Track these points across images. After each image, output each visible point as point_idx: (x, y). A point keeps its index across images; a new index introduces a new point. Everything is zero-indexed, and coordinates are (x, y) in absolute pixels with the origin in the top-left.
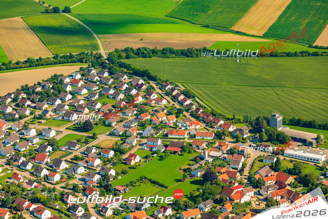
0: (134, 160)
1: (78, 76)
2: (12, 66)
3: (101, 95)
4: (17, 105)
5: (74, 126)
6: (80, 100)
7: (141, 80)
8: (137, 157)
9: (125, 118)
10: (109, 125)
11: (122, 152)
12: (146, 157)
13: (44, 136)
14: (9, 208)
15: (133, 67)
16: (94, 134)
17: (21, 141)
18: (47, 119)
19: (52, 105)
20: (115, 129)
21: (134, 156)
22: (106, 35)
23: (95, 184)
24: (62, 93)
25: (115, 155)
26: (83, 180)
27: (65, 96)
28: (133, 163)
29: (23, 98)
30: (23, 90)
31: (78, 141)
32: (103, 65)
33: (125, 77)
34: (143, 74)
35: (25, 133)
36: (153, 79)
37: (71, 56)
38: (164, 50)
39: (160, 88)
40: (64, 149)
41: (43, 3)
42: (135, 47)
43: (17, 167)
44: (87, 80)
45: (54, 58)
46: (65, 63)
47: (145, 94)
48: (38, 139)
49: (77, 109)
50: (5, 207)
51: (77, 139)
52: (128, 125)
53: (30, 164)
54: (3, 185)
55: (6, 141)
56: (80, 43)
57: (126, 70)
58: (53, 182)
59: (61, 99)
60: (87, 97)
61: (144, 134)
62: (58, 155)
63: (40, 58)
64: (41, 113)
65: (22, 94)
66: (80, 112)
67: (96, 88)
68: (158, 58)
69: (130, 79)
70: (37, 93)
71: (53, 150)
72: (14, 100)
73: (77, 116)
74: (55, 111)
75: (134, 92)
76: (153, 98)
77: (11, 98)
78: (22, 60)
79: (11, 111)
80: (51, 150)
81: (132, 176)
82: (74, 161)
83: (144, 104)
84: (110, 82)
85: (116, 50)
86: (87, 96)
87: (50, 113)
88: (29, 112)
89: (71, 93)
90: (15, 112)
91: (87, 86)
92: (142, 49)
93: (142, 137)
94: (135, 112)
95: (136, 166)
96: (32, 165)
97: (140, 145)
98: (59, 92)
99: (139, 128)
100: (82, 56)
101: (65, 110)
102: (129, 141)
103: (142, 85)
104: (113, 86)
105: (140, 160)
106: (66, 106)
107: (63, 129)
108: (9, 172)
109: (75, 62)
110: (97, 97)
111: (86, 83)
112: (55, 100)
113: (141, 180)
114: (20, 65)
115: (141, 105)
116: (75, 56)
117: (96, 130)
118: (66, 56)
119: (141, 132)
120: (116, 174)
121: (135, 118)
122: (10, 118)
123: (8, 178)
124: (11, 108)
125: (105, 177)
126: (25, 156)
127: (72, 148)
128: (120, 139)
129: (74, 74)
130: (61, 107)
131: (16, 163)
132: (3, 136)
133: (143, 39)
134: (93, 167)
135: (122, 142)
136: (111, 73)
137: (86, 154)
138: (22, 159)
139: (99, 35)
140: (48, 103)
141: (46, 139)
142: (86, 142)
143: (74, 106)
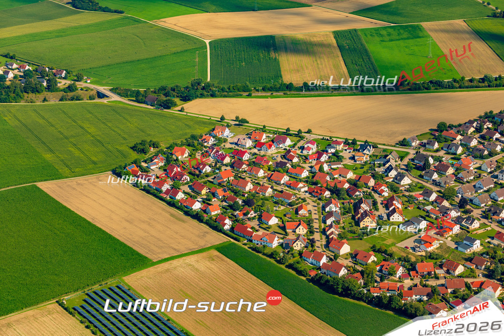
2: (467, 85)
4: (483, 137)
14: (498, 280)
17: (495, 187)
29: (488, 128)
30: (486, 118)
35: (500, 177)
41: (489, 4)
43: (498, 222)
50: (493, 279)
54: (484, 246)
55: (477, 185)
63: (500, 77)
65: (487, 123)
72: (478, 130)
77: (473, 127)
78: (477, 78)
79: (476, 144)
88: (500, 148)
90: (481, 147)
108: (489, 228)
114: (476, 84)
122: (478, 154)
123: (490, 237)
124: (476, 141)
131: (495, 217)
132: (472, 178)
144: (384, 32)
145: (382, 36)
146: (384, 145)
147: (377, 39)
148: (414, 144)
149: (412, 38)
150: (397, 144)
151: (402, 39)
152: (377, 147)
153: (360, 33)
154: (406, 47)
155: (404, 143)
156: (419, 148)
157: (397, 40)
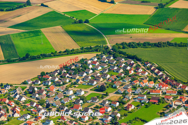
0: (131, 108)
1: (96, 60)
2: (57, 54)
3: (109, 70)
4: (61, 77)
5: (95, 88)
6: (97, 73)
7: (132, 61)
8: (133, 106)
9: (124, 83)
10: (115, 88)
11: (124, 103)
12: (138, 106)
13: (78, 94)
15: (127, 53)
16: (107, 93)
17: (64, 97)
18: (79, 85)
19: (81, 76)
20: (119, 90)
21: (131, 105)
22: (110, 35)
23: (109, 122)
24: (87, 69)
25: (120, 105)
26: (102, 120)
27: (89, 71)
28: (130, 109)
29: (64, 72)
30: (64, 68)
31: (98, 97)
32: (109, 53)
33: (123, 59)
34: (133, 58)
35: (67, 93)
36: (139, 60)
37: (91, 48)
38: (144, 43)
39: (143, 66)
40: (89, 102)
41: (73, 17)
42: (128, 42)
44: (101, 61)
45: (81, 49)
46: (87, 52)
47: (135, 69)
48: (74, 96)
49: (96, 79)
51: (97, 96)
52: (126, 87)
53: (70, 111)
54: (55, 123)
55: (56, 98)
56: (96, 40)
57: (123, 56)
58: (84, 121)
59: (86, 73)
60: (101, 72)
61: (136, 93)
62: (86, 105)
63: (73, 49)
64: (75, 81)
65: (64, 70)
66: (98, 80)
67: (106, 66)
68: (141, 48)
69: (126, 60)
70: (72, 70)
71: (83, 102)
72: (59, 74)
73: (96, 83)
74: (83, 80)
75: (129, 68)
76: (140, 71)
77: (57, 73)
78: (63, 51)
80: (82, 103)
81: (130, 117)
82: (96, 109)
83: (135, 75)
84: (114, 63)
85: (117, 44)
86: (101, 70)
87: (81, 81)
88: (68, 80)
89: (92, 69)
90: (60, 81)
91: (101, 65)
92: (131, 43)
93: (135, 94)
94: (130, 80)
95: (132, 111)
96: (72, 111)
97: (134, 99)
98: (85, 69)
99: (133, 89)
100: (97, 48)
101: (89, 79)
102: (127, 97)
103: (133, 64)
104: (116, 65)
105: (134, 108)
106: (90, 77)
107: (88, 90)
109: (93, 51)
110: (107, 71)
111: (101, 63)
112: (83, 73)
113: (136, 119)
114: (62, 54)
115: (133, 75)
116: (93, 48)
117: (108, 90)
118: (88, 48)
119: (134, 91)
120: (121, 116)
121: (130, 83)
122: (58, 84)
123: (58, 119)
124: (58, 79)
125: (114, 118)
126: (67, 106)
127: (94, 101)
128: (122, 95)
129: (93, 58)
130: (86, 77)
131: (62, 110)
132: (54, 95)
133: (132, 37)
134: (107, 112)
135: (123, 97)
136: (114, 57)
137: (103, 105)
138: (66, 108)
139: (106, 36)
140: (79, 75)
141: (79, 96)
142: (102, 98)
143: (94, 77)
144: (22, 35)
145: (21, 36)
146: (16, 84)
147: (19, 38)
148: (29, 83)
149: (35, 36)
150: (22, 83)
151: (31, 37)
152: (12, 86)
153: (11, 36)
154: (32, 40)
155: (25, 83)
156: (32, 84)
157: (28, 37)
